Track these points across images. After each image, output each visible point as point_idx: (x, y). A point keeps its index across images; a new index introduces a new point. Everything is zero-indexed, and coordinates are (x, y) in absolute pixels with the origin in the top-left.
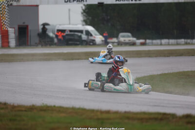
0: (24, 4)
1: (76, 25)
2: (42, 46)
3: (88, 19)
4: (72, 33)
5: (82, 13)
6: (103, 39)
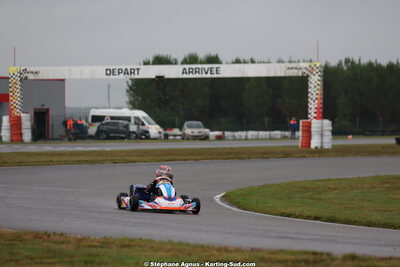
0: (46, 78)
1: (120, 108)
2: (70, 140)
3: (137, 100)
5: (128, 91)
6: (161, 130)
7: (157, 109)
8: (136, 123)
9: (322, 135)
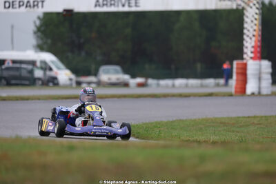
3: (46, 43)
4: (18, 65)
5: (35, 33)
6: (73, 76)
7: (70, 54)
8: (42, 68)
9: (260, 79)
